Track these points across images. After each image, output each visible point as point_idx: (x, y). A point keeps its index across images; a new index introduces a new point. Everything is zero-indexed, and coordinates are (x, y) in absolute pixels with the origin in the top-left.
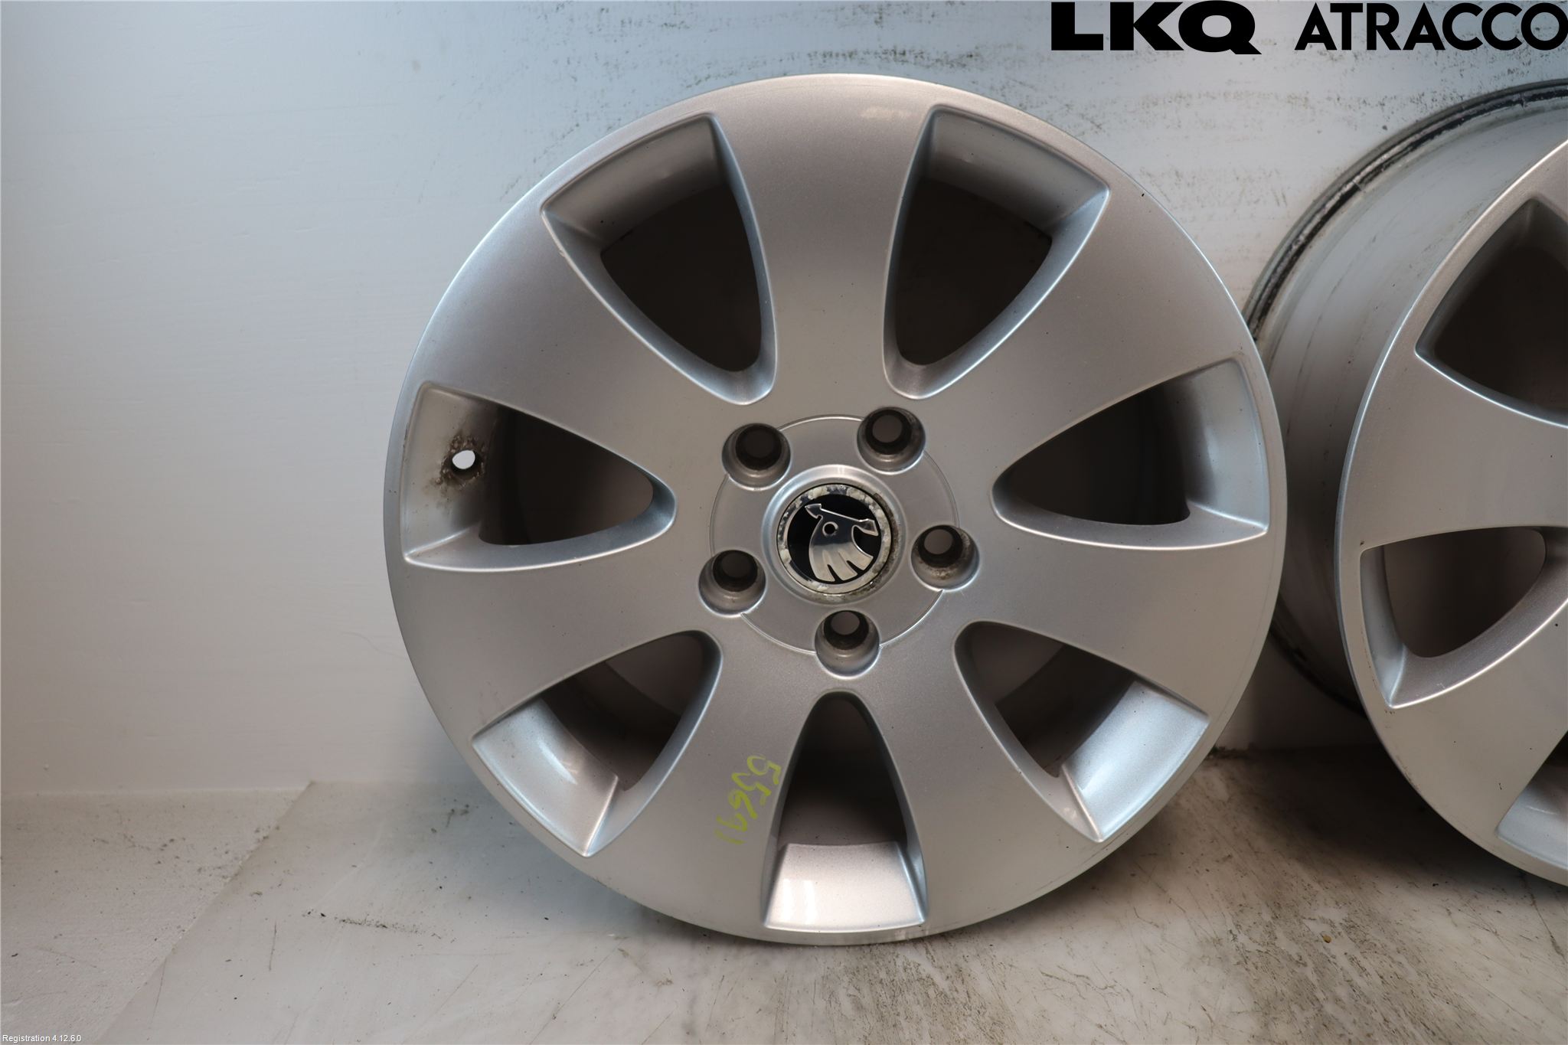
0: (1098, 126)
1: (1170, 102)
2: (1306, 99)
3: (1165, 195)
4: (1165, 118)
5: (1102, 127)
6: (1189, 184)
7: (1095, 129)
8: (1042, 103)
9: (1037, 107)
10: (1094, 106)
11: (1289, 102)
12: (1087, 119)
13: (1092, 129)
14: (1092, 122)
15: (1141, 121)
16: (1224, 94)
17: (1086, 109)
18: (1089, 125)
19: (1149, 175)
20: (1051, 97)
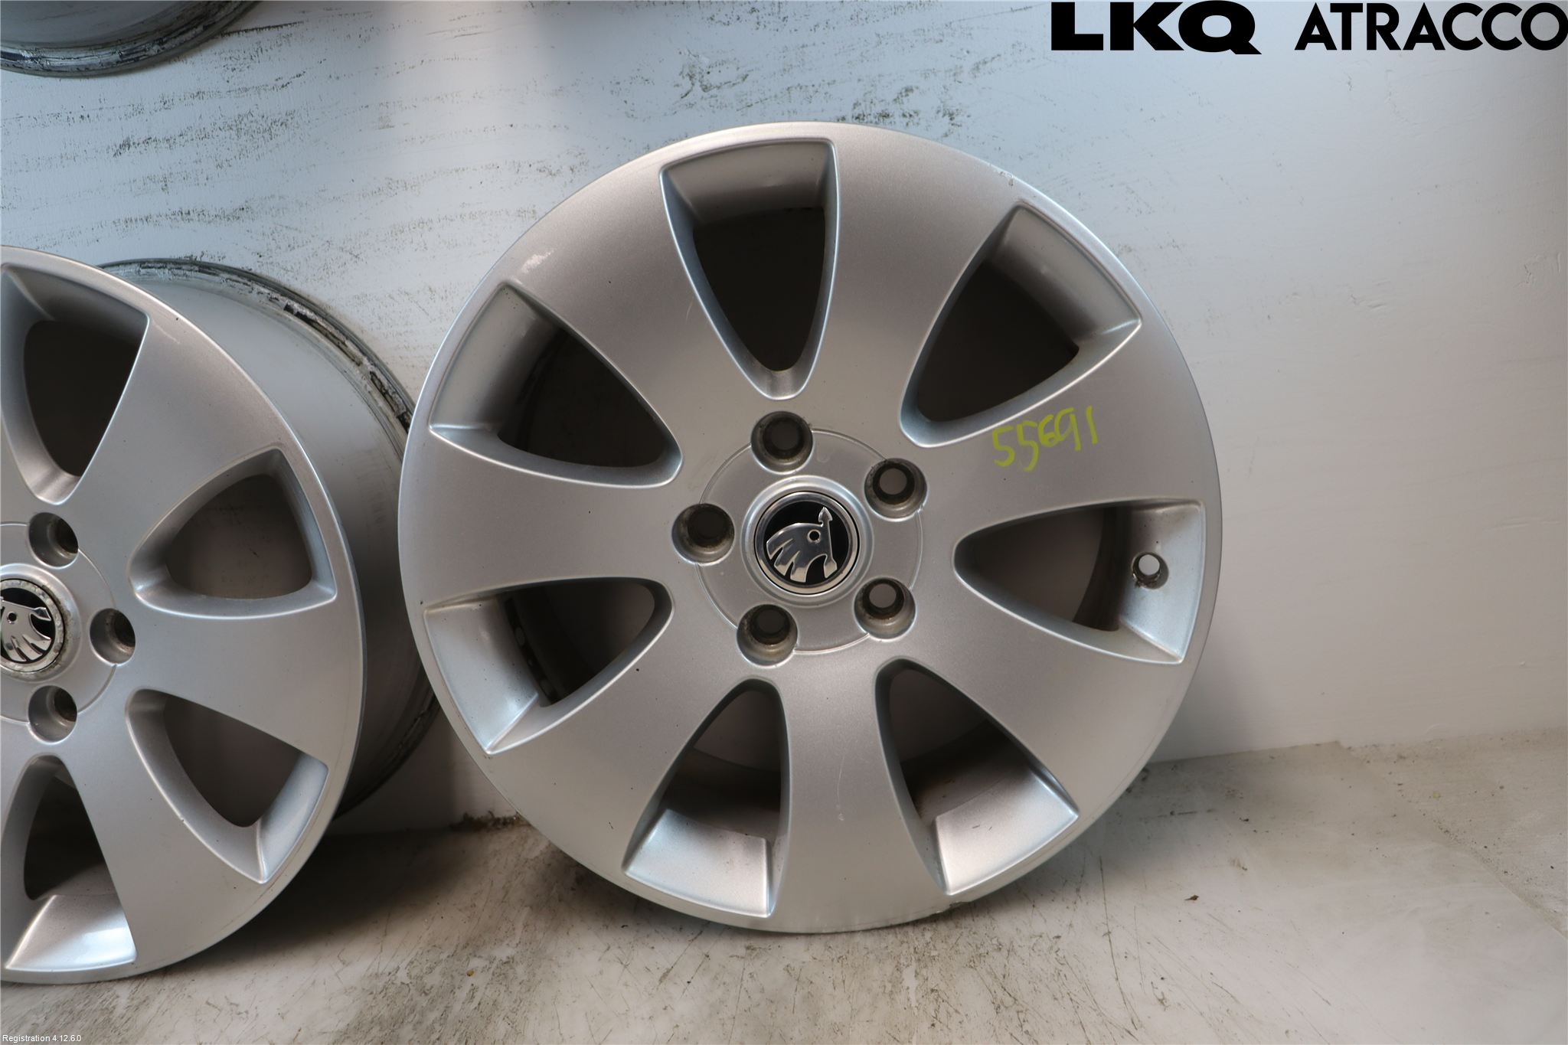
0: (356, 257)
1: (414, 228)
2: (534, 211)
3: (423, 310)
4: (412, 242)
5: (360, 256)
6: (442, 298)
7: (354, 259)
8: (307, 242)
9: (303, 246)
10: (351, 240)
11: (519, 216)
12: (346, 251)
13: (351, 259)
14: (351, 254)
15: (392, 248)
16: (461, 216)
17: (344, 243)
18: (350, 256)
19: (407, 294)
20: (313, 236)
